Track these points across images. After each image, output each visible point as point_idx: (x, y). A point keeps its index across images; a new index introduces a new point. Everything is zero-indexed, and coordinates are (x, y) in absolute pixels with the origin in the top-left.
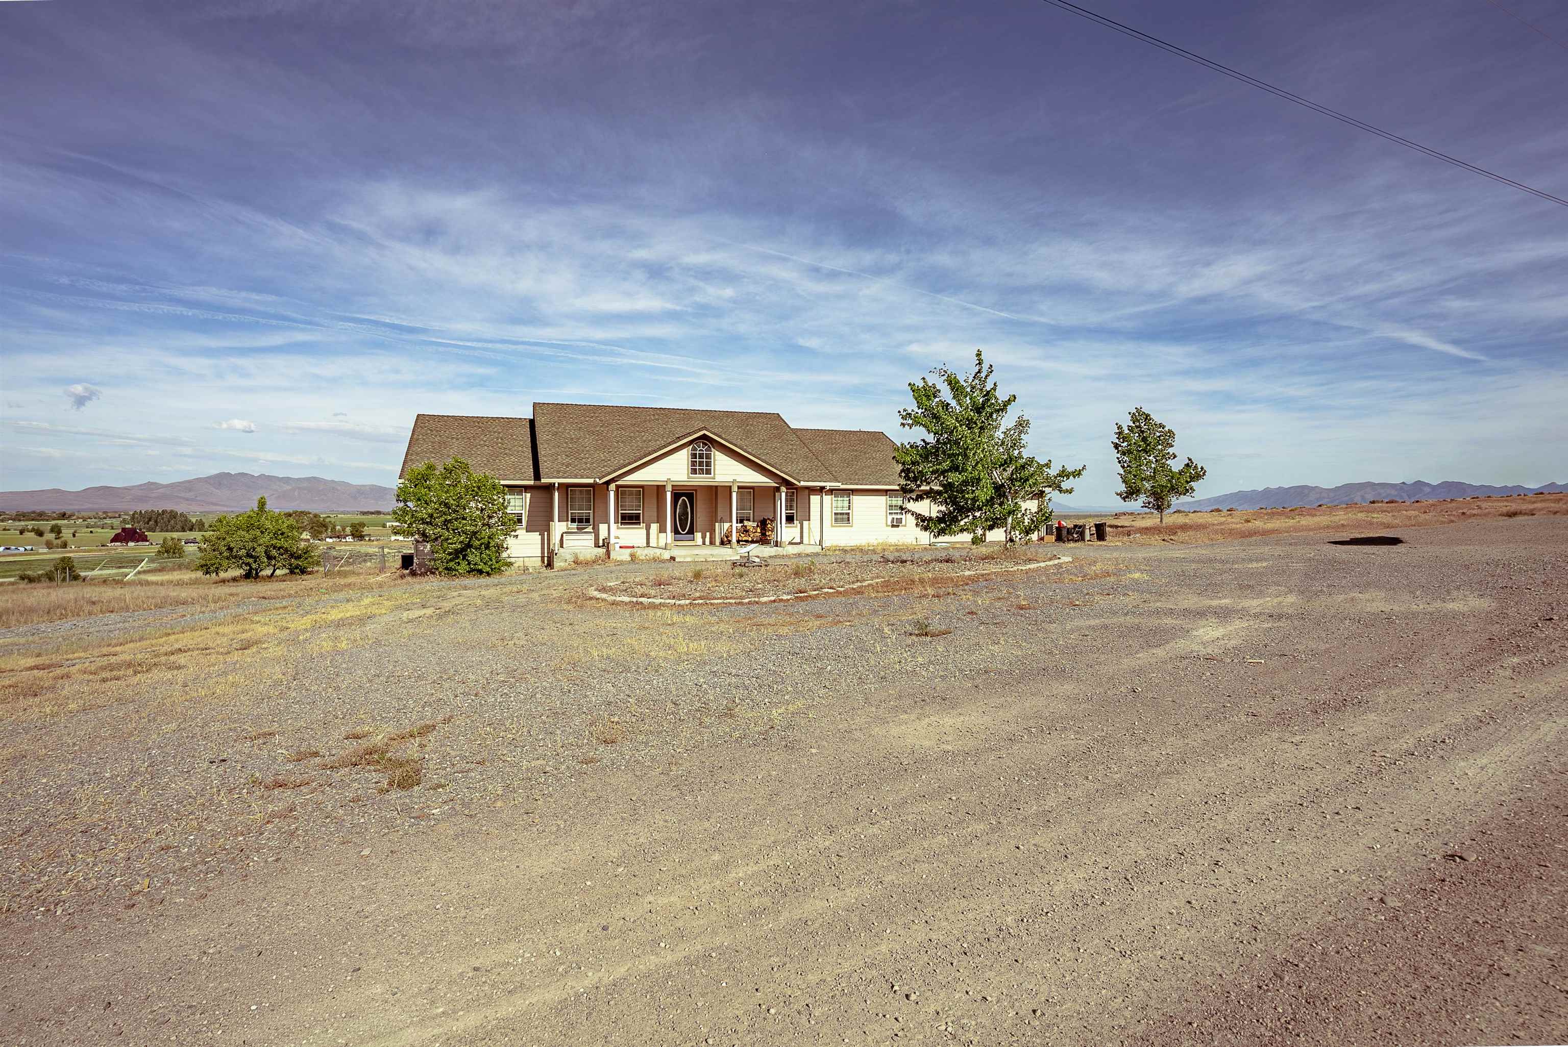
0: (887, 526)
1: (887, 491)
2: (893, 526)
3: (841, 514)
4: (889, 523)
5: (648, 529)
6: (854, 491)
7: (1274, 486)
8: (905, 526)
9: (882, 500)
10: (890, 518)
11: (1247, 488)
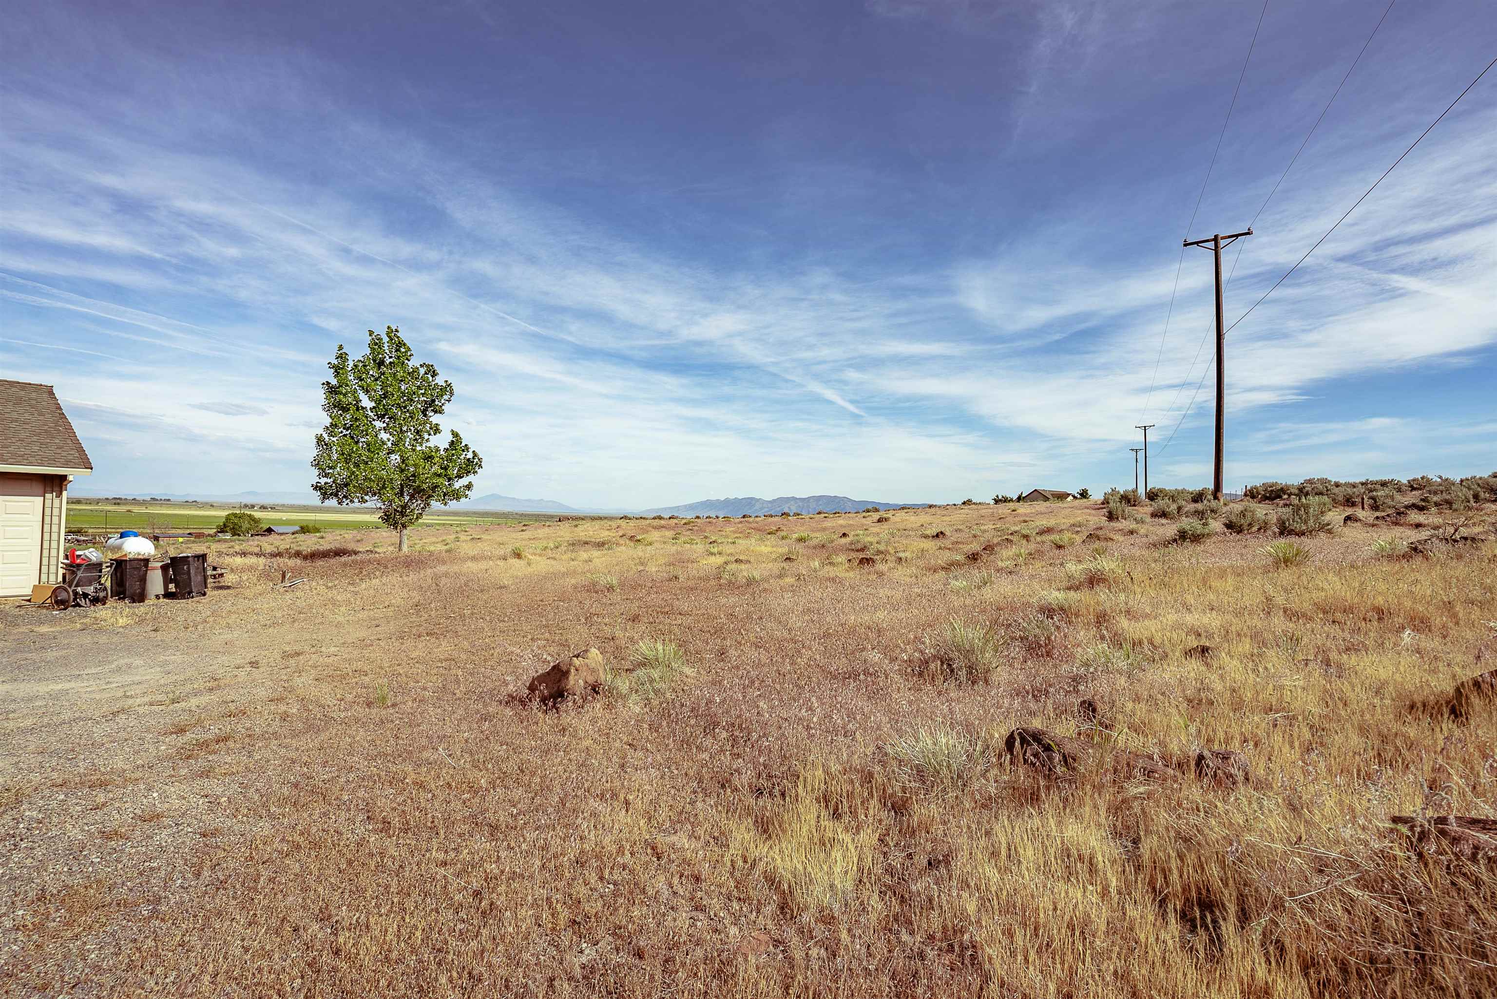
7: (732, 497)
11: (713, 497)
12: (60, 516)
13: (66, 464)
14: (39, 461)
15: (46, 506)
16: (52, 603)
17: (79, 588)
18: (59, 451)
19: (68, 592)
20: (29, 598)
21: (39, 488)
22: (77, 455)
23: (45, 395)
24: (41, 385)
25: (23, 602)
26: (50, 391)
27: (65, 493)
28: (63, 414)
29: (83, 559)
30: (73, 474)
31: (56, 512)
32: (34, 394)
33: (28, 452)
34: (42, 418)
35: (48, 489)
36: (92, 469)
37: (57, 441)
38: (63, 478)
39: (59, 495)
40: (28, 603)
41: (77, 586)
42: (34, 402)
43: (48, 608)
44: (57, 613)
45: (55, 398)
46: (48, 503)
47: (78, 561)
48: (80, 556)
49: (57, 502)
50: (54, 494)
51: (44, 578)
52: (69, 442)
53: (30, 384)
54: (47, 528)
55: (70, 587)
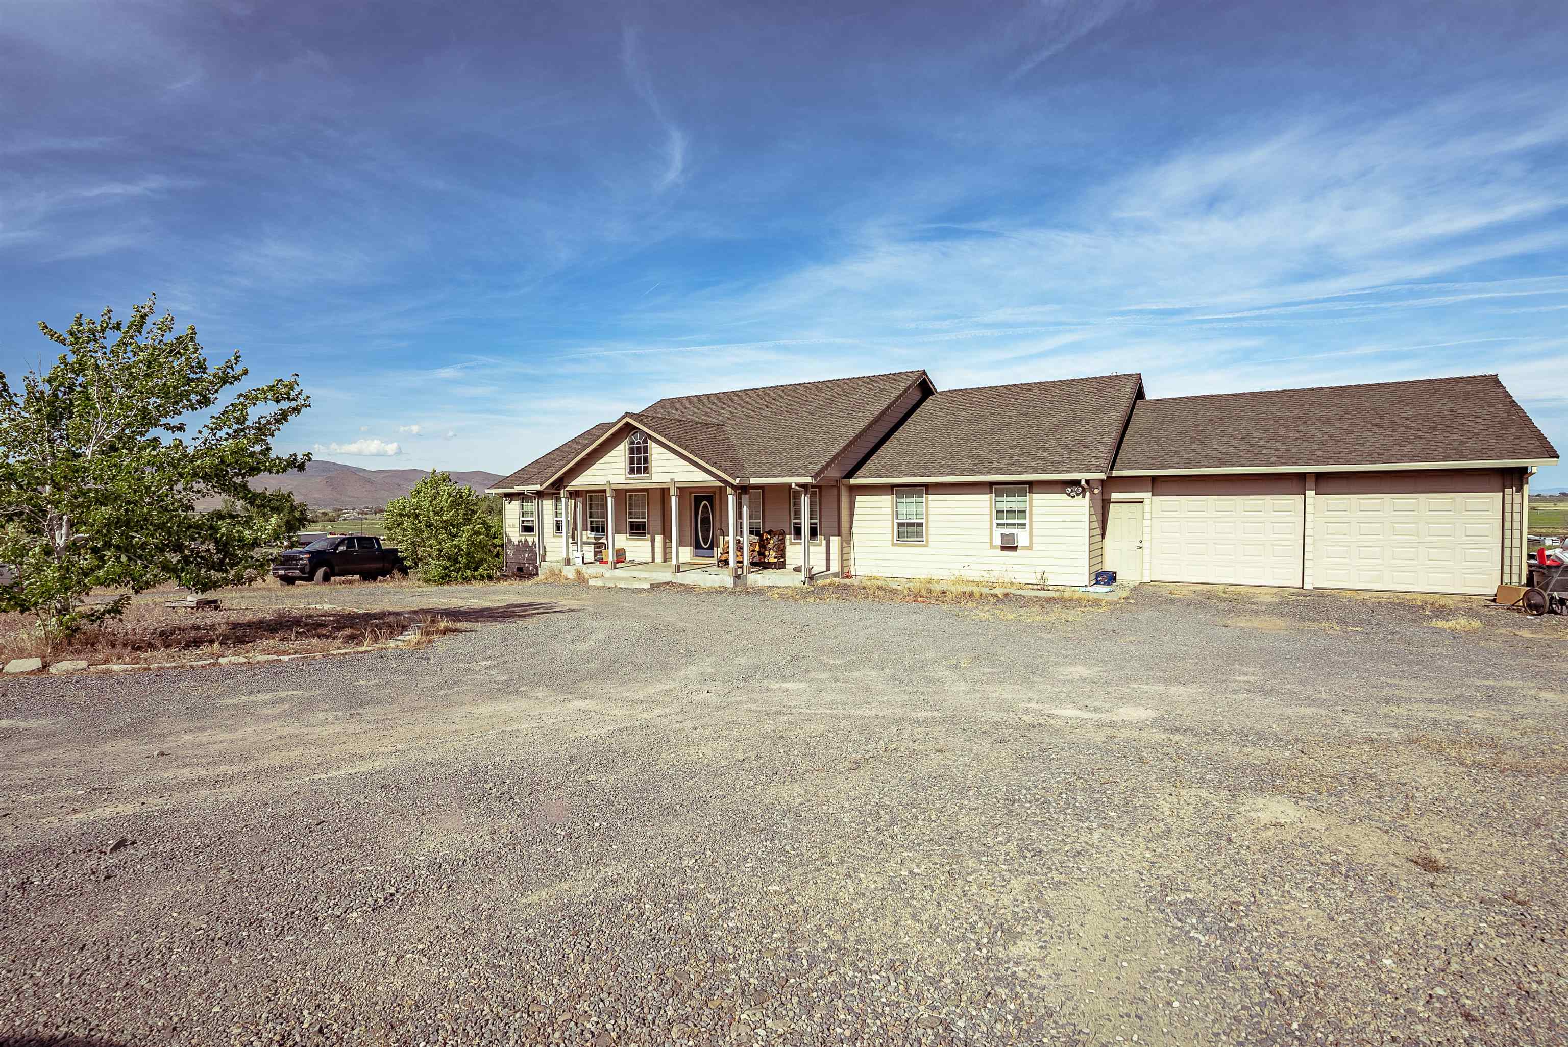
0: (992, 547)
1: (991, 484)
2: (1004, 548)
3: (910, 525)
4: (998, 542)
5: (653, 541)
6: (929, 488)
8: (1030, 548)
9: (983, 502)
10: (997, 533)
12: (1521, 513)
13: (1529, 455)
14: (1499, 455)
15: (1506, 502)
16: (1524, 606)
17: (1555, 593)
18: (1517, 441)
19: (1543, 597)
20: (1492, 598)
21: (1496, 481)
22: (1538, 443)
23: (1492, 385)
24: (1486, 376)
25: (1488, 602)
26: (1494, 380)
27: (1526, 487)
28: (1514, 401)
29: (1553, 561)
30: (1536, 466)
31: (1517, 508)
32: (1480, 386)
33: (1485, 446)
34: (1492, 409)
35: (1508, 483)
36: (1558, 457)
37: (1513, 431)
38: (1525, 469)
39: (1520, 489)
40: (1493, 604)
41: (1553, 590)
42: (1481, 394)
43: (1519, 611)
44: (1532, 618)
45: (1502, 386)
46: (1508, 499)
47: (1548, 562)
48: (1550, 556)
49: (1517, 497)
50: (1514, 488)
51: (1506, 579)
52: (1526, 430)
53: (1475, 377)
54: (1508, 525)
55: (1545, 591)
